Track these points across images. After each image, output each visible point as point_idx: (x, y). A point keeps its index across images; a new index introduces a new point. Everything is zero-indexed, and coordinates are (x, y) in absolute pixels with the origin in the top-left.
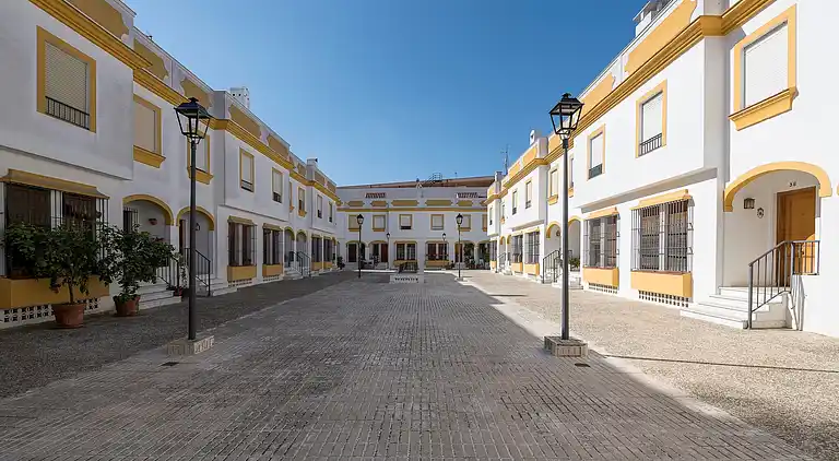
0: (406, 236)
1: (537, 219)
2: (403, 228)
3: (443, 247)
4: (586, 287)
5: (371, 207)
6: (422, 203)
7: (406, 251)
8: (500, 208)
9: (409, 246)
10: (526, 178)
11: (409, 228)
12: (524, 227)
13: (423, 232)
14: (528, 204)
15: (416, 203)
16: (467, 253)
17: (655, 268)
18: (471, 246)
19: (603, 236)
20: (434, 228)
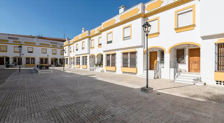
0: (31, 55)
1: (87, 53)
2: (29, 52)
3: (46, 60)
4: (105, 71)
5: (13, 43)
6: (38, 44)
7: (30, 61)
8: (69, 48)
9: (32, 59)
10: (83, 41)
11: (32, 52)
12: (81, 55)
13: (38, 54)
14: (83, 48)
15: (35, 44)
16: (55, 62)
17: (127, 66)
18: (56, 59)
19: (111, 58)
20: (43, 53)
